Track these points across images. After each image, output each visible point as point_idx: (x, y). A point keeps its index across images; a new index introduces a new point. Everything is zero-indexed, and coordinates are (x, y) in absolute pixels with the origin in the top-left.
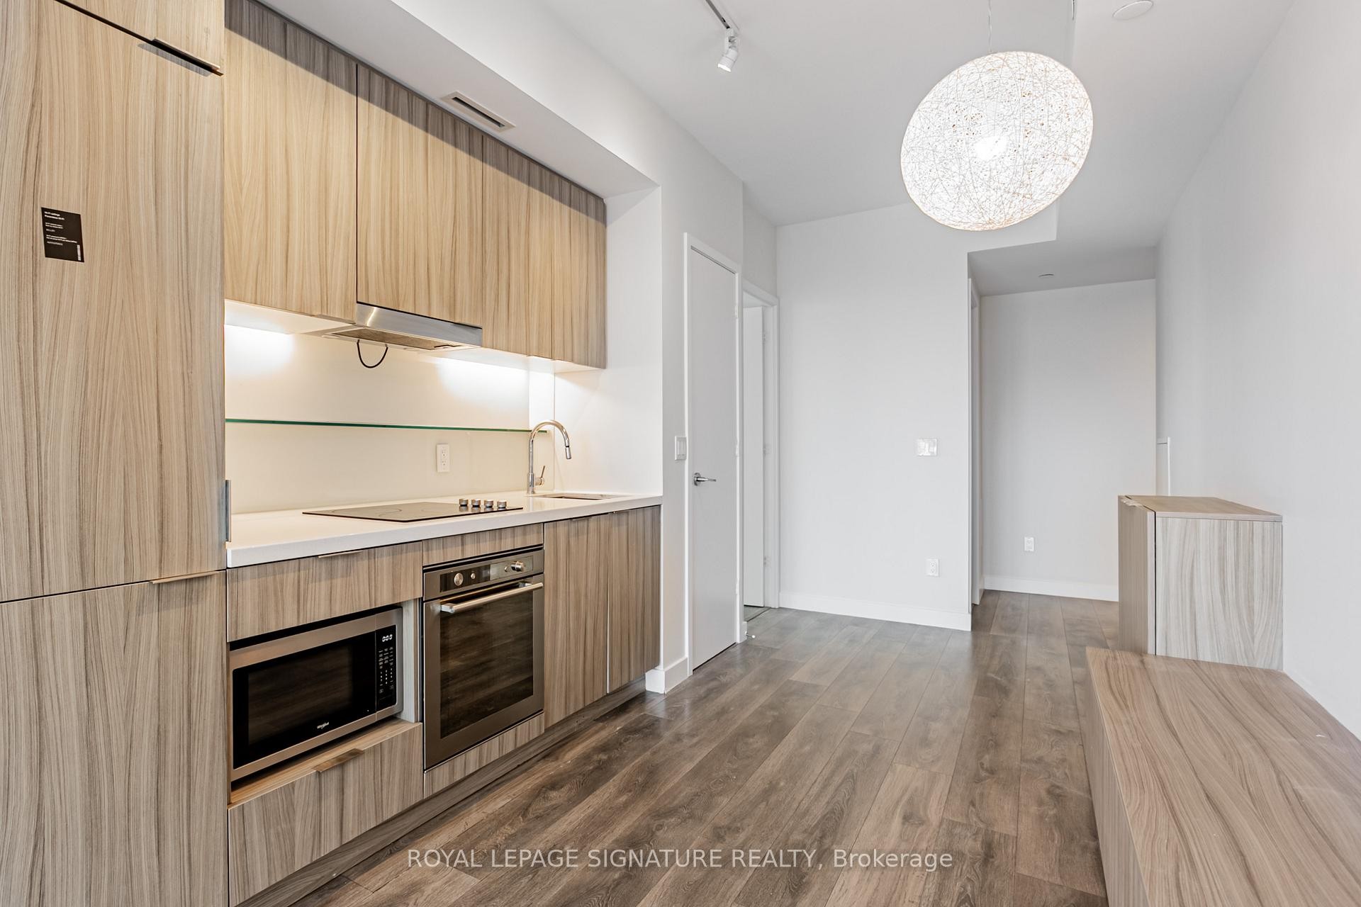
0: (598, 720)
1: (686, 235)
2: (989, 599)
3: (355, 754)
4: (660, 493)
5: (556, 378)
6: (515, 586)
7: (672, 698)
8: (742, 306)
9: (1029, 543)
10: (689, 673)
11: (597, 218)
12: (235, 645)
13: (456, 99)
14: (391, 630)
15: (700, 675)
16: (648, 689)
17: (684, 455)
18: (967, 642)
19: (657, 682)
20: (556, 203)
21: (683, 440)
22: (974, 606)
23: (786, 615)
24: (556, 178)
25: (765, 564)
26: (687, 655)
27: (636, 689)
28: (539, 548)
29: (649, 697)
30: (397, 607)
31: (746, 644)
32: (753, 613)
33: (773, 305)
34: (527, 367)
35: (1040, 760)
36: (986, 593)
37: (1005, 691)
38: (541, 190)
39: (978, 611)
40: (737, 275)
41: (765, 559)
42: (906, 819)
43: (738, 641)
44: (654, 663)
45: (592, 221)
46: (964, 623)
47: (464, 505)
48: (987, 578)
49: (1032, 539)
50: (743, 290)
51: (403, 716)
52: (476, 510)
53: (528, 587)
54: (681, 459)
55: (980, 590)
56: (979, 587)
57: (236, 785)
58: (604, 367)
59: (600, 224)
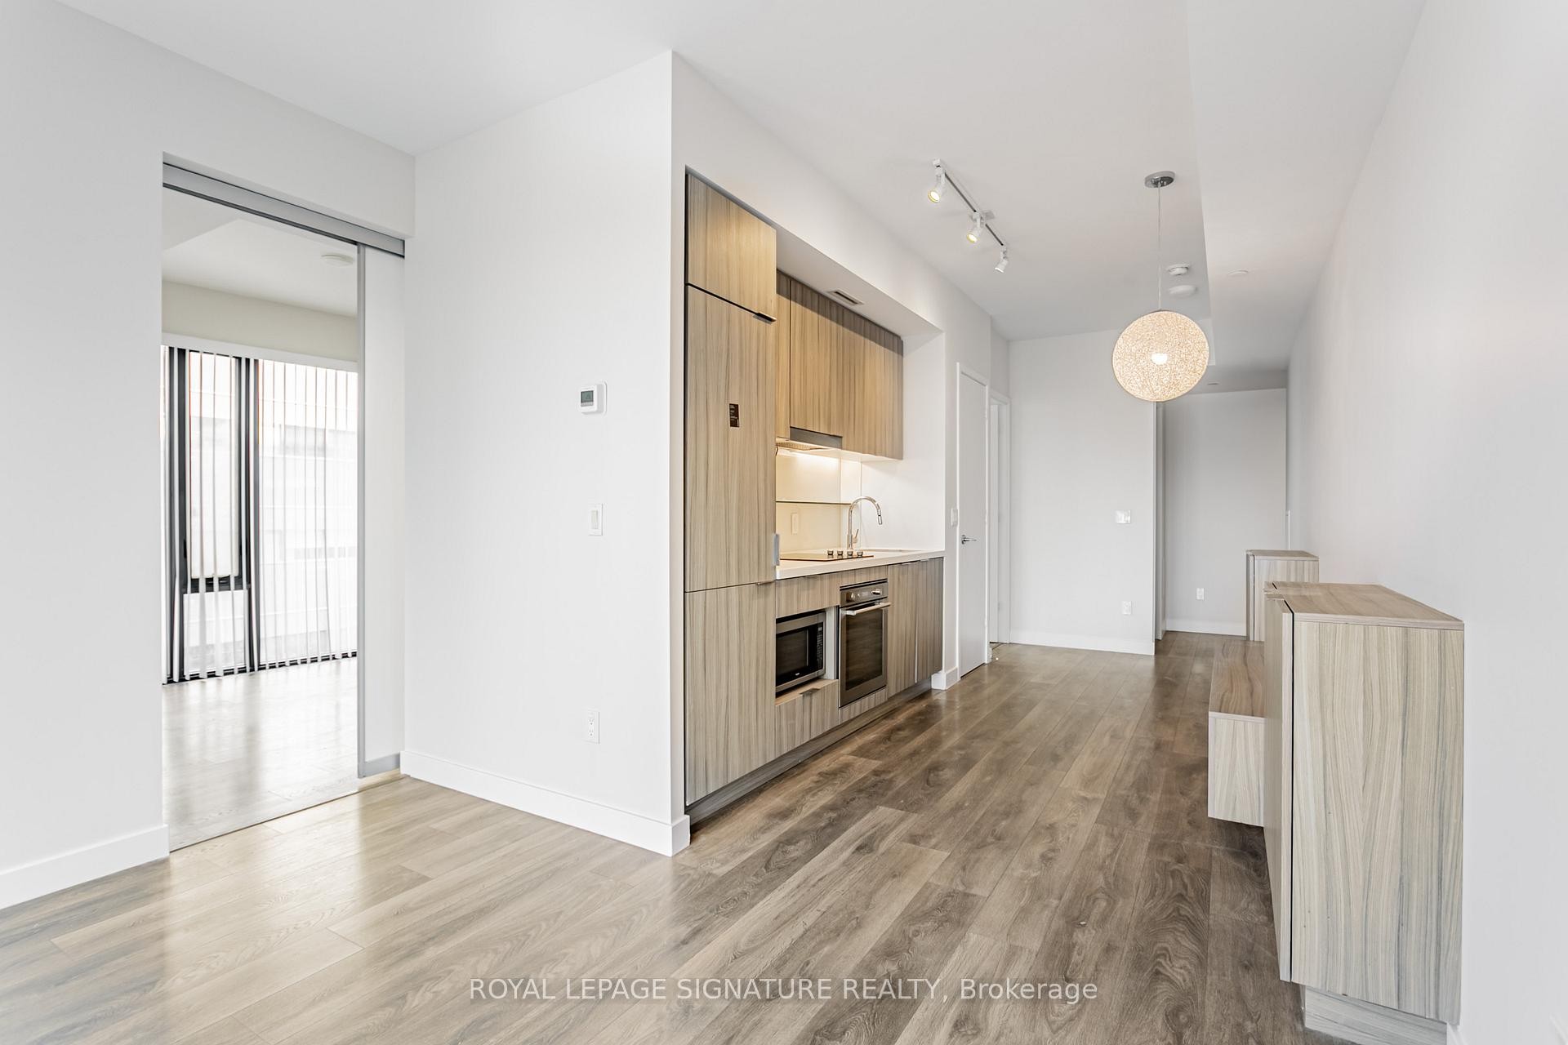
0: (910, 701)
1: (958, 364)
2: (1169, 637)
3: (814, 691)
4: (944, 549)
5: (863, 466)
6: (873, 605)
7: (950, 692)
8: (990, 405)
9: (1200, 593)
10: (959, 679)
11: (898, 353)
12: (779, 621)
13: (837, 293)
14: (821, 624)
15: (966, 680)
16: (933, 687)
17: (957, 522)
18: (1151, 663)
19: (940, 682)
20: (878, 346)
21: (956, 511)
22: (1157, 641)
23: (1016, 647)
24: (878, 328)
25: (999, 608)
26: (957, 665)
27: (925, 687)
28: (884, 581)
29: (933, 693)
30: (823, 611)
31: (992, 664)
32: (995, 646)
33: (1006, 404)
34: (840, 457)
35: (1192, 714)
36: (1167, 633)
37: (1174, 685)
38: (870, 339)
39: (1161, 645)
40: (987, 387)
41: (999, 604)
42: (1112, 737)
43: (986, 662)
44: (938, 668)
45: (896, 355)
46: (1150, 650)
47: (831, 554)
48: (1168, 621)
49: (1203, 590)
50: (991, 396)
51: (825, 677)
52: (840, 557)
53: (882, 604)
54: (955, 525)
55: (1163, 631)
56: (1161, 628)
57: (779, 694)
58: (902, 459)
59: (900, 356)
